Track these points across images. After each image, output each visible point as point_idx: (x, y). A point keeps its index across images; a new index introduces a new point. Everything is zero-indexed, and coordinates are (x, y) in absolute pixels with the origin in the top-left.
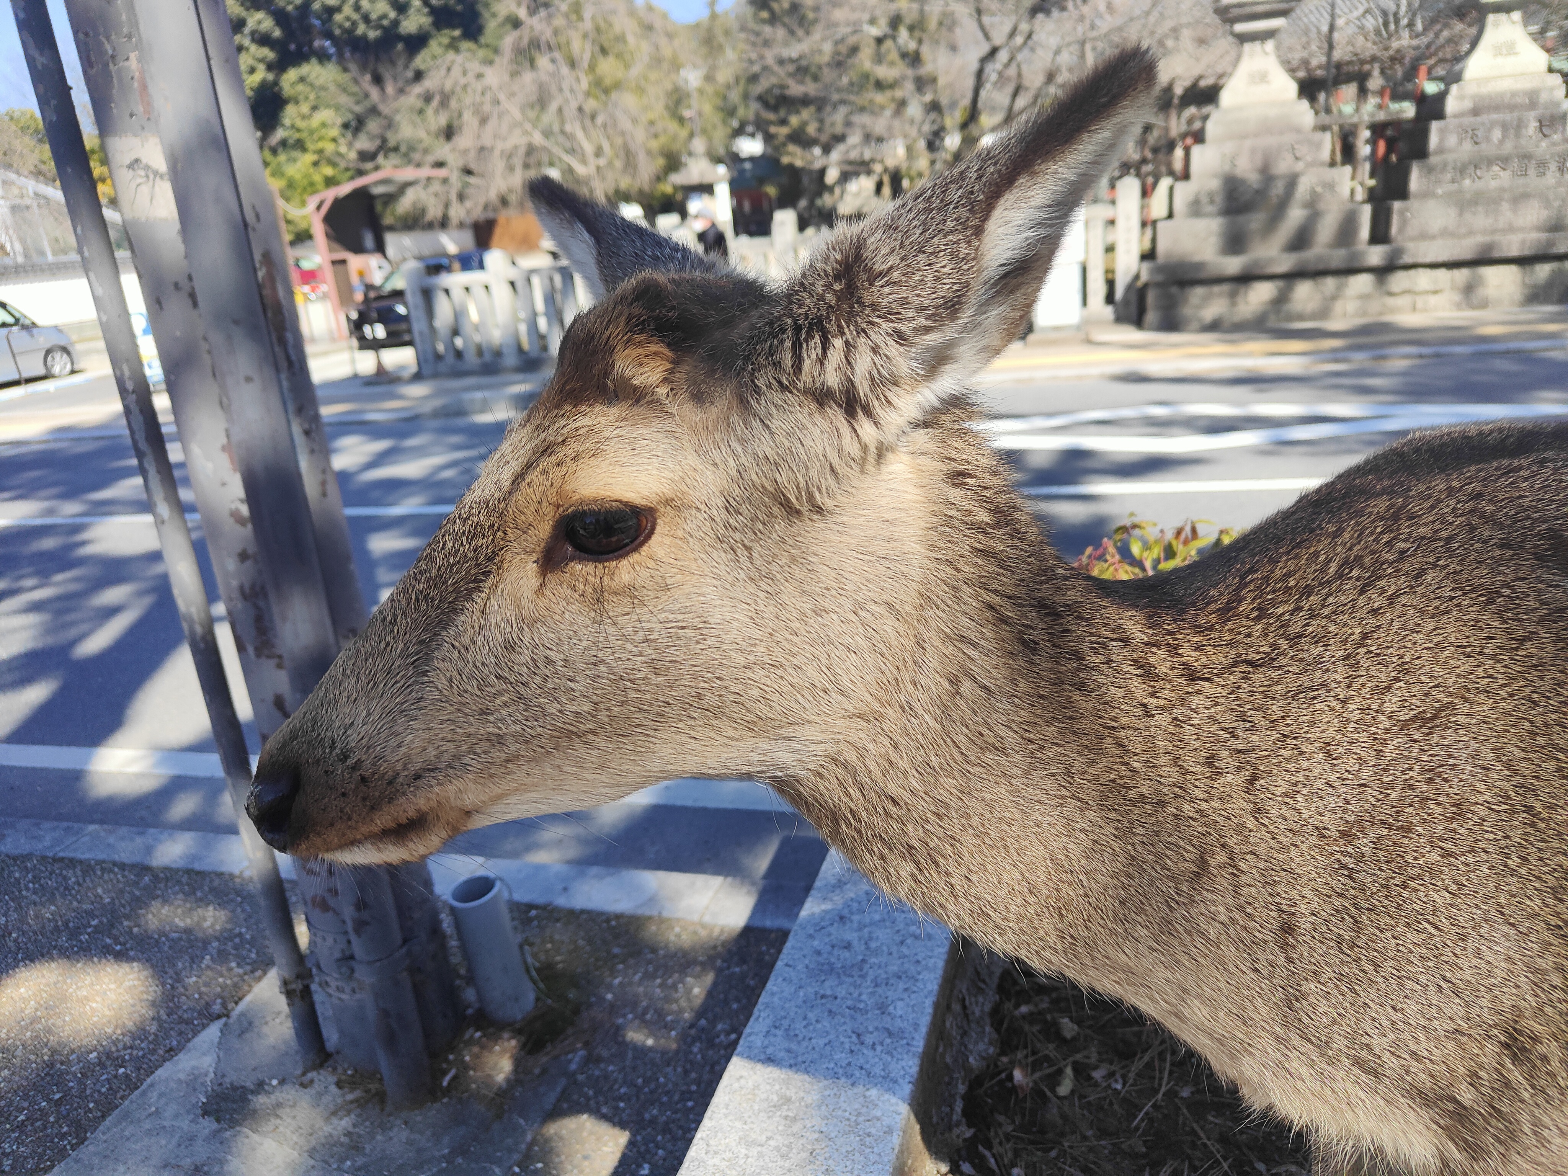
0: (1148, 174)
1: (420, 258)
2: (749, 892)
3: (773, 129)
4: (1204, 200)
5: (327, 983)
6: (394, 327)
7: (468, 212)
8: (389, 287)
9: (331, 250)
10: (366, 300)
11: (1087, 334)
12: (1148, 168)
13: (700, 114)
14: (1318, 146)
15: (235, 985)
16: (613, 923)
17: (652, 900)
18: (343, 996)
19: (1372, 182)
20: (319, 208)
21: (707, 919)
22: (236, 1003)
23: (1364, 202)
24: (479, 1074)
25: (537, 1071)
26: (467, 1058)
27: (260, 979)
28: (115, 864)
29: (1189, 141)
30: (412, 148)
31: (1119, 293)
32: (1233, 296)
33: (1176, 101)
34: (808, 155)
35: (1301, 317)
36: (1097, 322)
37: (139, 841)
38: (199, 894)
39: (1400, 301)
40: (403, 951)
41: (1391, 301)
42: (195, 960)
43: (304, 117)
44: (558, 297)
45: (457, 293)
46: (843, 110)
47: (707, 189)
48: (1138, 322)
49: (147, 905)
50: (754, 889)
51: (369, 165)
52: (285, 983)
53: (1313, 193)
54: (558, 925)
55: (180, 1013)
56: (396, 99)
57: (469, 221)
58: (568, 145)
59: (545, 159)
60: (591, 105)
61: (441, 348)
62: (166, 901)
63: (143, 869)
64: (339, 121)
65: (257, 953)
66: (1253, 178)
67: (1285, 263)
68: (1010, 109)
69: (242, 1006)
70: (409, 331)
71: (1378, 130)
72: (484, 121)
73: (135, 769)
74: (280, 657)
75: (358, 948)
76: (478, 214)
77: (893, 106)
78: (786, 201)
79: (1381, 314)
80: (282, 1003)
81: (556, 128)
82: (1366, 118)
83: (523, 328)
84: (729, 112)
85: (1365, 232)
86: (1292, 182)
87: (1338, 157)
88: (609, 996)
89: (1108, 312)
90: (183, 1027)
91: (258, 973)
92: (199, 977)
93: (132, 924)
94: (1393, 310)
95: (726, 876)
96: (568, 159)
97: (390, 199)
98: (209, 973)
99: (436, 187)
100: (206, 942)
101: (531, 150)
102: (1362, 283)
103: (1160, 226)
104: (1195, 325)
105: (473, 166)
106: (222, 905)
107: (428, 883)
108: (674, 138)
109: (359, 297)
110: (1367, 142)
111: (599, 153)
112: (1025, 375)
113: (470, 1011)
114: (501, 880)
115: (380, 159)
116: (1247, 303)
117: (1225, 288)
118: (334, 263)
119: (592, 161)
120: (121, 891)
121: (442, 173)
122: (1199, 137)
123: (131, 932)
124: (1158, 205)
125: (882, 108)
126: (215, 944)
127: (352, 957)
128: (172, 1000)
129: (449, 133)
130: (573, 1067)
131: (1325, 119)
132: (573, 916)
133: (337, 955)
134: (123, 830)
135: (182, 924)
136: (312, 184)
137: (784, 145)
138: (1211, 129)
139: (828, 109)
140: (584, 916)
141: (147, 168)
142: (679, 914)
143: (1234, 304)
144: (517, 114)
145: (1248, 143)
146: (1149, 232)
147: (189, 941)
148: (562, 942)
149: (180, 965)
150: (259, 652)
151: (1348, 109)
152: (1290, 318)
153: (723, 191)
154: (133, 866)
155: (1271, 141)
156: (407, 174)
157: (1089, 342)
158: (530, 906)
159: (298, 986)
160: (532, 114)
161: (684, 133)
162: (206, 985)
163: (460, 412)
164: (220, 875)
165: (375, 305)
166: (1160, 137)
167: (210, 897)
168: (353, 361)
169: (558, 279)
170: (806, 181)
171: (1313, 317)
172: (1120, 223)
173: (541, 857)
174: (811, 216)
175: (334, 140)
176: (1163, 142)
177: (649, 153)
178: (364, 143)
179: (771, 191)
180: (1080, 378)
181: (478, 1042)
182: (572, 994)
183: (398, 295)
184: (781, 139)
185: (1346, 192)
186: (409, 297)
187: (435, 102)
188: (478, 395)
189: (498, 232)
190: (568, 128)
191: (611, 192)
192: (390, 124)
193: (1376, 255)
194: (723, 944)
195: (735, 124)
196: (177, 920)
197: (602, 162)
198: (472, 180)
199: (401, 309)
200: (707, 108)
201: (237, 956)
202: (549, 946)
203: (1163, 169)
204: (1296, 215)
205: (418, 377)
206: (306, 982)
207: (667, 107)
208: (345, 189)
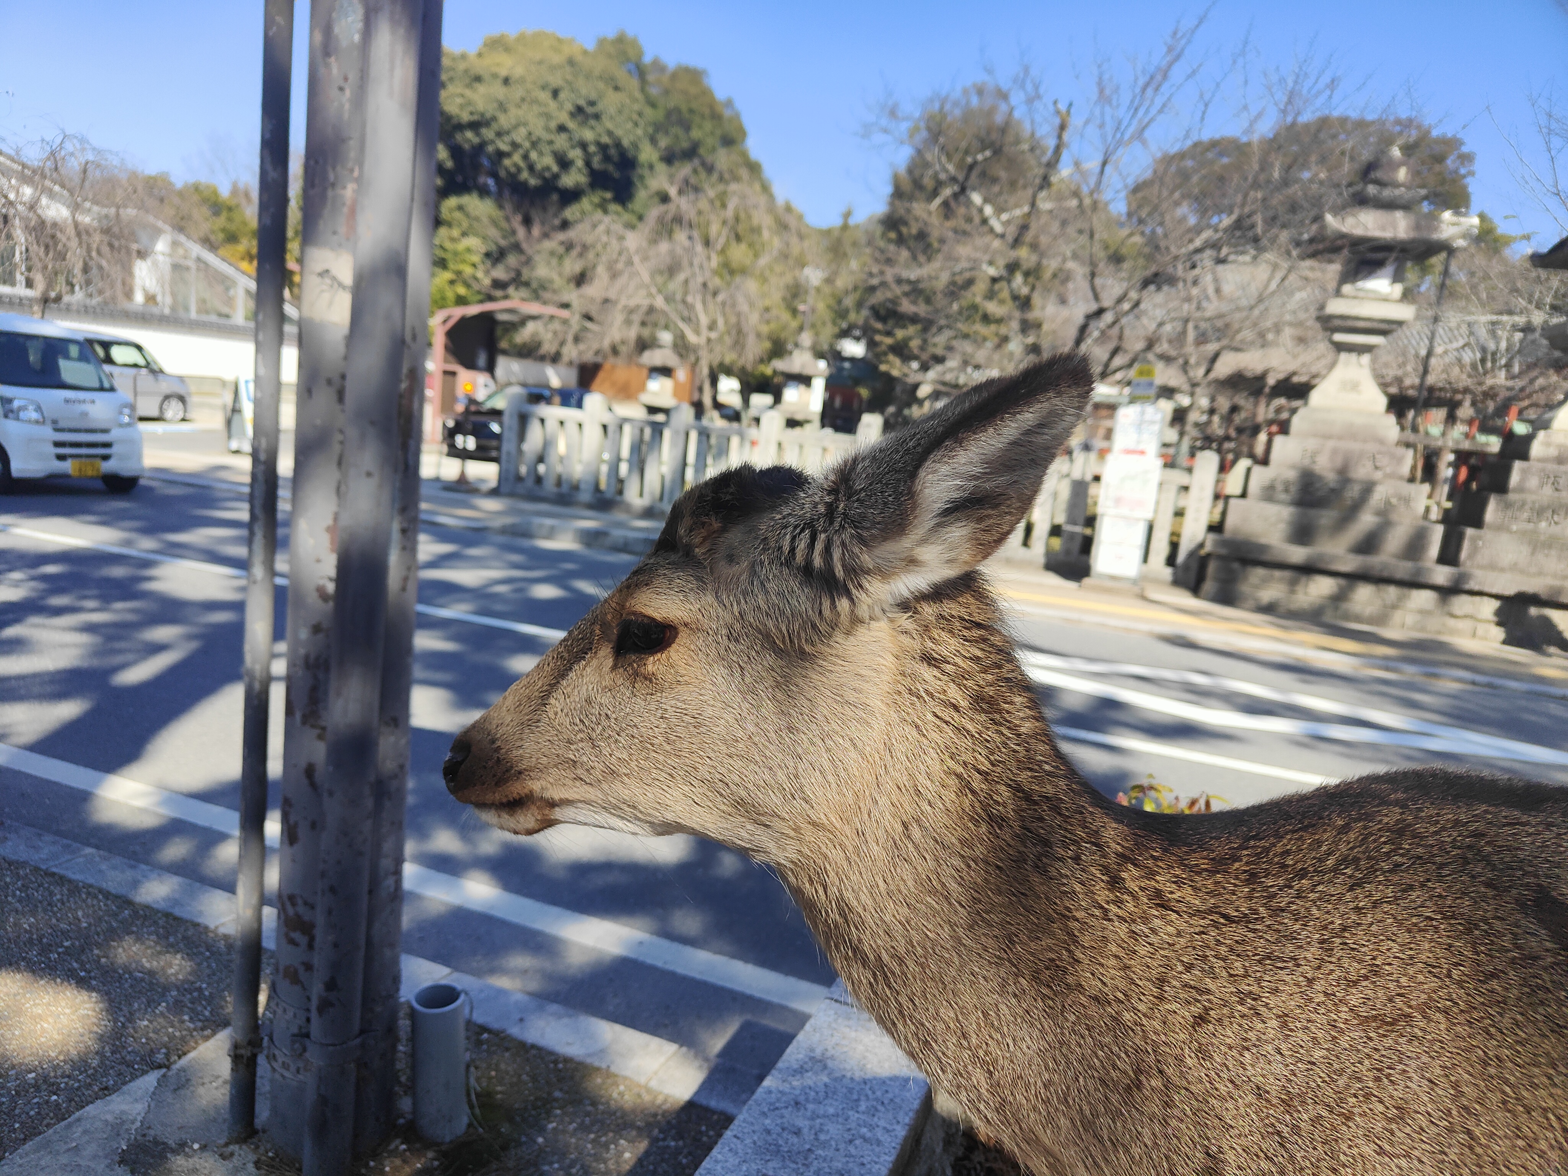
0: (1229, 451)
1: (524, 385)
2: (701, 1067)
3: (878, 338)
4: (1280, 487)
5: (274, 1056)
6: (485, 442)
7: (581, 353)
8: (489, 405)
9: (446, 361)
10: (467, 411)
11: (1143, 589)
12: (1228, 445)
13: (813, 310)
14: (1400, 460)
15: (183, 1038)
16: (561, 1066)
17: (602, 1052)
18: (287, 1074)
19: (1449, 505)
20: (445, 322)
21: (654, 1084)
22: (180, 1057)
23: (1438, 522)
26: (388, 1168)
27: (207, 1038)
28: (101, 891)
29: (1274, 428)
30: (543, 287)
31: (1181, 556)
32: (1293, 584)
33: (1267, 390)
34: (906, 370)
35: (1358, 619)
36: (1156, 581)
37: (129, 874)
38: (171, 939)
39: (1461, 624)
40: (358, 1041)
41: (1451, 622)
42: (151, 1003)
43: (453, 240)
44: (644, 448)
45: (551, 424)
46: (947, 334)
47: (805, 380)
48: (1195, 589)
49: (121, 939)
50: (706, 1065)
51: (499, 293)
52: (236, 1046)
53: (1388, 503)
54: (507, 1054)
55: (124, 1053)
56: (539, 240)
57: (577, 361)
58: (686, 313)
59: (662, 322)
60: (716, 282)
61: (523, 470)
62: (139, 939)
63: (126, 902)
64: (483, 249)
65: (211, 1012)
66: (1330, 477)
67: (1350, 563)
68: (1107, 365)
69: (184, 1061)
70: (498, 449)
71: (1462, 457)
72: (614, 275)
73: (140, 803)
74: (324, 729)
75: (316, 1028)
76: (589, 357)
77: (996, 340)
78: (875, 406)
79: (1439, 633)
80: (224, 1067)
81: (678, 297)
82: (1450, 444)
83: (604, 469)
84: (841, 313)
85: (1434, 550)
86: (1368, 488)
87: (1419, 473)
88: (540, 1140)
89: (1167, 573)
90: (123, 1068)
91: (208, 1032)
92: (150, 1021)
93: (101, 954)
94: (1453, 632)
95: (681, 1046)
96: (682, 325)
97: (513, 327)
98: (161, 1020)
99: (556, 326)
100: (166, 989)
101: (651, 310)
102: (1423, 598)
103: (1233, 502)
104: (1251, 603)
105: (594, 314)
106: (190, 956)
107: (396, 980)
108: (784, 328)
109: (460, 408)
110: (1450, 464)
111: (712, 327)
112: (1074, 616)
113: (401, 1121)
114: (466, 993)
115: (511, 290)
116: (1306, 594)
117: (1287, 574)
118: (446, 373)
119: (705, 333)
120: (100, 919)
121: (564, 313)
122: (1284, 428)
123: (99, 961)
124: (1233, 483)
125: (985, 339)
126: (174, 993)
127: (307, 1036)
128: (119, 1039)
129: (580, 279)
131: (1409, 436)
132: (523, 1049)
133: (295, 1030)
134: (117, 860)
135: (147, 965)
136: (443, 298)
137: (885, 354)
138: (1296, 422)
139: (934, 329)
140: (534, 1052)
141: (334, 278)
142: (627, 1073)
143: (1292, 592)
144: (646, 277)
145: (1331, 444)
146: (1220, 505)
147: (151, 983)
148: (507, 1073)
149: (136, 1005)
150: (305, 720)
151: (1435, 430)
152: (1348, 617)
153: (819, 384)
154: (117, 897)
155: (1355, 446)
156: (533, 308)
157: (1143, 598)
158: (484, 1029)
159: (246, 1052)
160: (660, 279)
161: (794, 324)
162: (156, 1032)
163: (525, 533)
164: (196, 925)
165: (474, 418)
166: (1246, 419)
167: (181, 945)
168: (439, 465)
169: (648, 432)
170: (898, 389)
171: (1370, 621)
172: (1193, 491)
173: (503, 982)
174: (897, 423)
175: (474, 265)
176: (1249, 424)
177: (759, 335)
178: (500, 273)
179: (864, 392)
180: (1127, 630)
181: (402, 1154)
182: (505, 1129)
183: (496, 414)
184: (883, 348)
185: (1421, 510)
186: (506, 418)
187: (574, 253)
188: (549, 522)
189: (601, 376)
190: (690, 299)
191: (715, 363)
192: (528, 261)
193: (1442, 575)
194: (664, 1114)
195: (844, 325)
196: (144, 960)
197: (713, 335)
198: (589, 325)
199: (495, 428)
200: (821, 306)
201: (192, 1010)
202: (493, 1073)
203: (1245, 449)
204: (1367, 520)
205: (494, 493)
206: (255, 1051)
207: (784, 299)
208: (473, 310)
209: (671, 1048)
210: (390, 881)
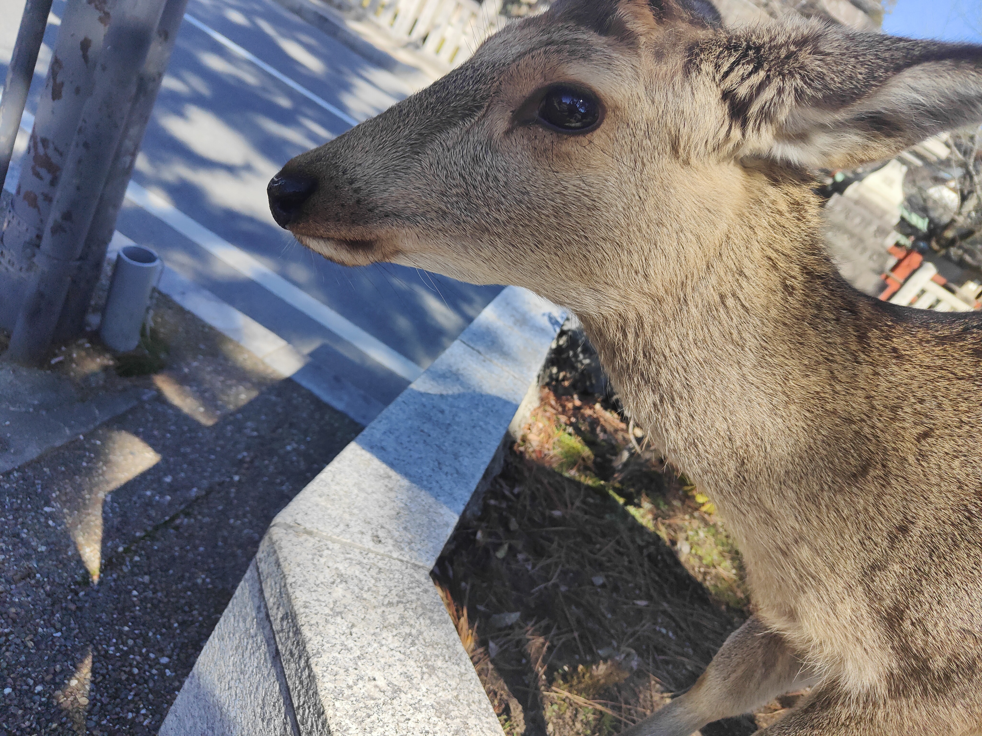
2: (299, 359)
5: (2, 254)
16: (206, 330)
17: (237, 330)
18: (11, 269)
21: (267, 360)
24: (79, 369)
25: (120, 387)
26: (75, 355)
40: (78, 263)
50: (303, 359)
54: (170, 311)
74: (106, 15)
75: (46, 243)
88: (186, 370)
95: (289, 343)
113: (88, 329)
127: (38, 246)
130: (145, 398)
132: (182, 311)
133: (26, 239)
140: (189, 316)
142: (251, 348)
148: (169, 322)
181: (87, 350)
182: (163, 356)
194: (272, 380)
209: (282, 343)
210: (128, 159)
